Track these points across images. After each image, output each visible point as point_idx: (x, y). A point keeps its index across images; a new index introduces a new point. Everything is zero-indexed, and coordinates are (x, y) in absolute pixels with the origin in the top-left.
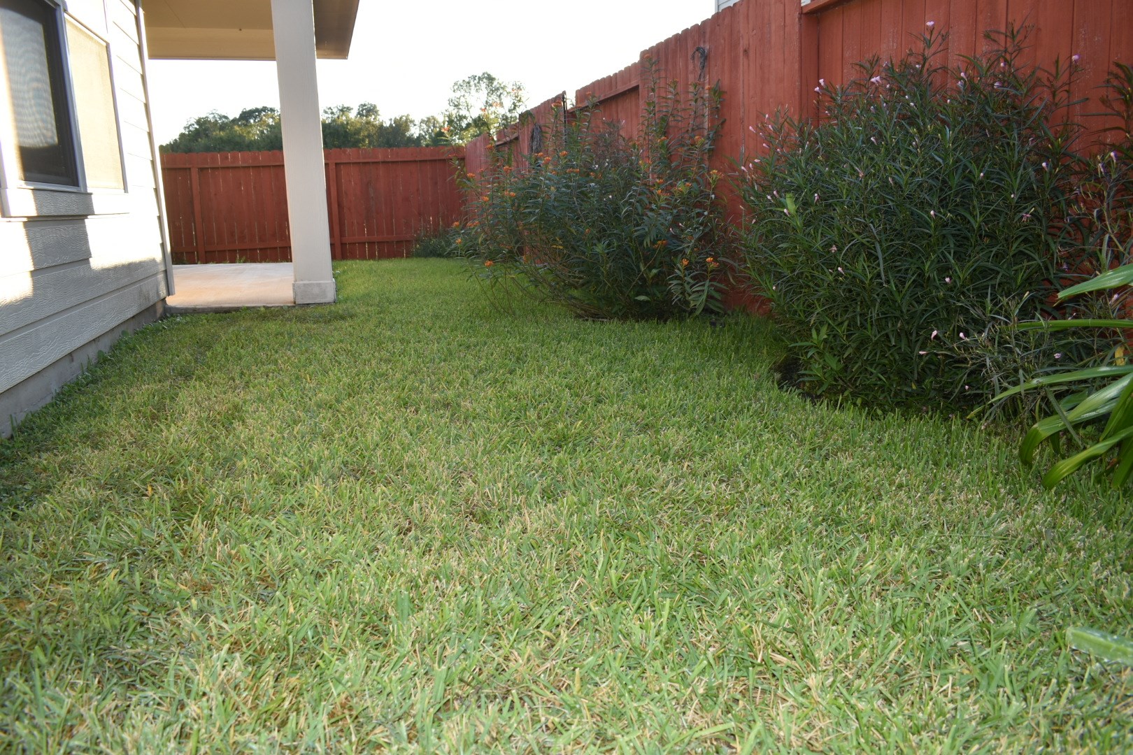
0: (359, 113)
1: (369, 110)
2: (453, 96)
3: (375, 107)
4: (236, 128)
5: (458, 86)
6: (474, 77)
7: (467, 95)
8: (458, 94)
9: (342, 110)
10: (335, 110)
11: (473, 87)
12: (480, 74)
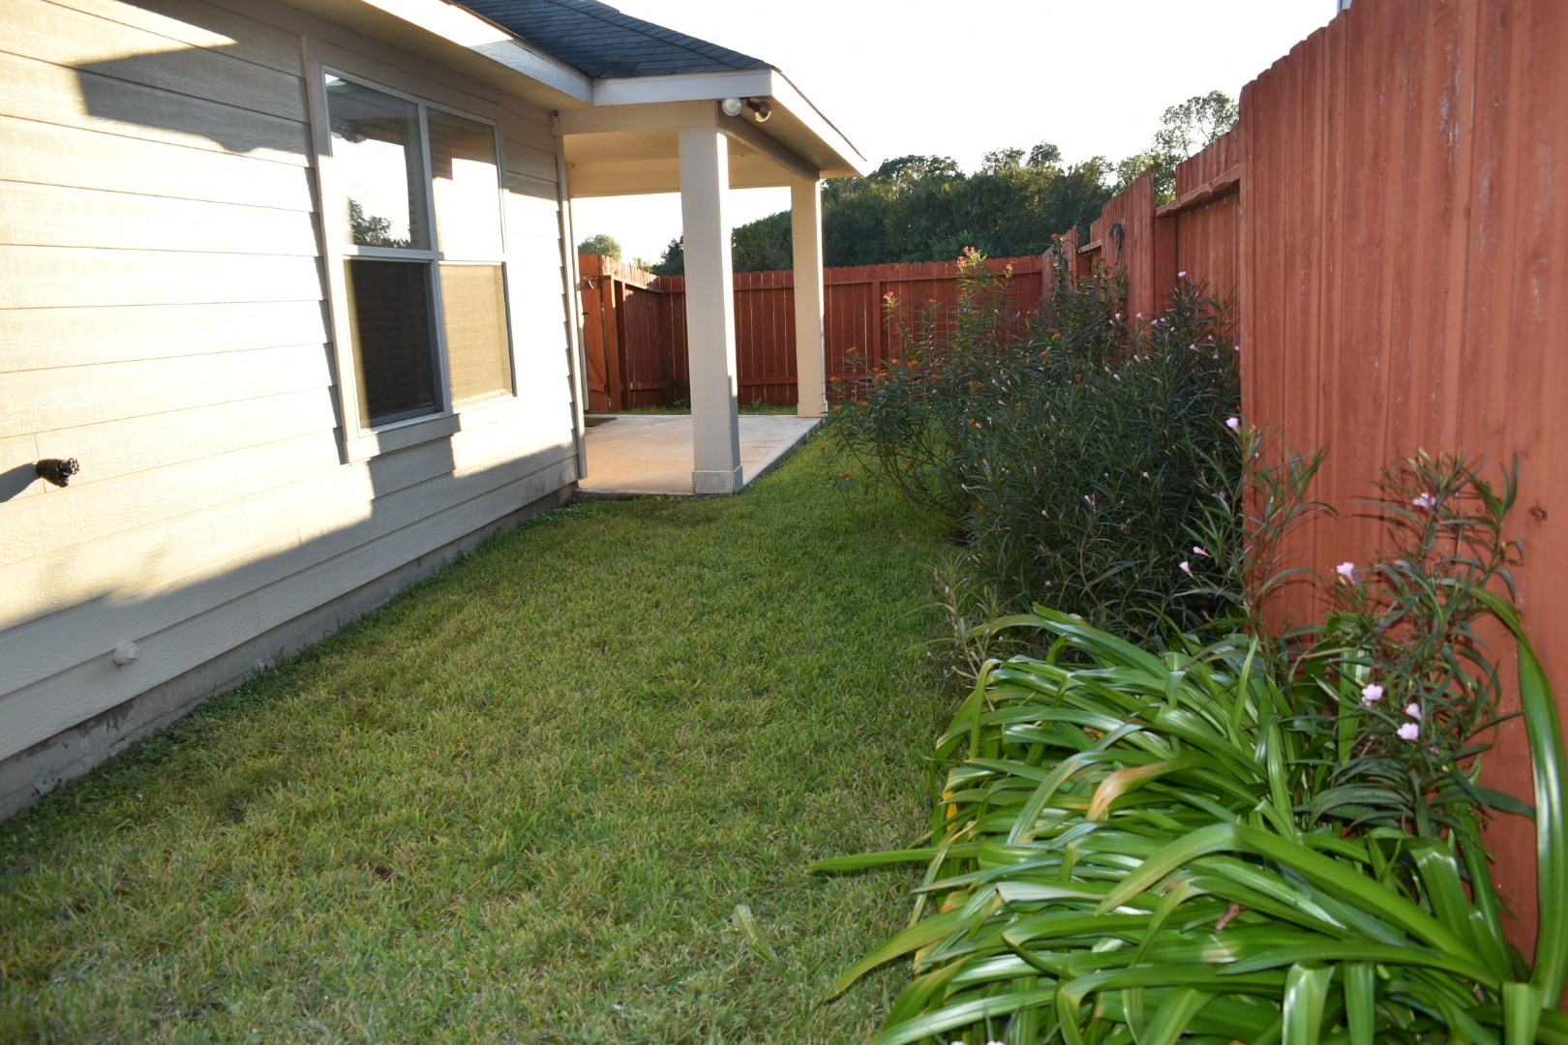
0: (1032, 159)
1: (1047, 153)
2: (1162, 127)
3: (1054, 148)
4: (873, 186)
5: (1172, 114)
6: (1197, 100)
7: (1184, 126)
8: (1171, 126)
9: (1009, 156)
10: (1000, 156)
11: (1194, 116)
12: (1205, 95)
